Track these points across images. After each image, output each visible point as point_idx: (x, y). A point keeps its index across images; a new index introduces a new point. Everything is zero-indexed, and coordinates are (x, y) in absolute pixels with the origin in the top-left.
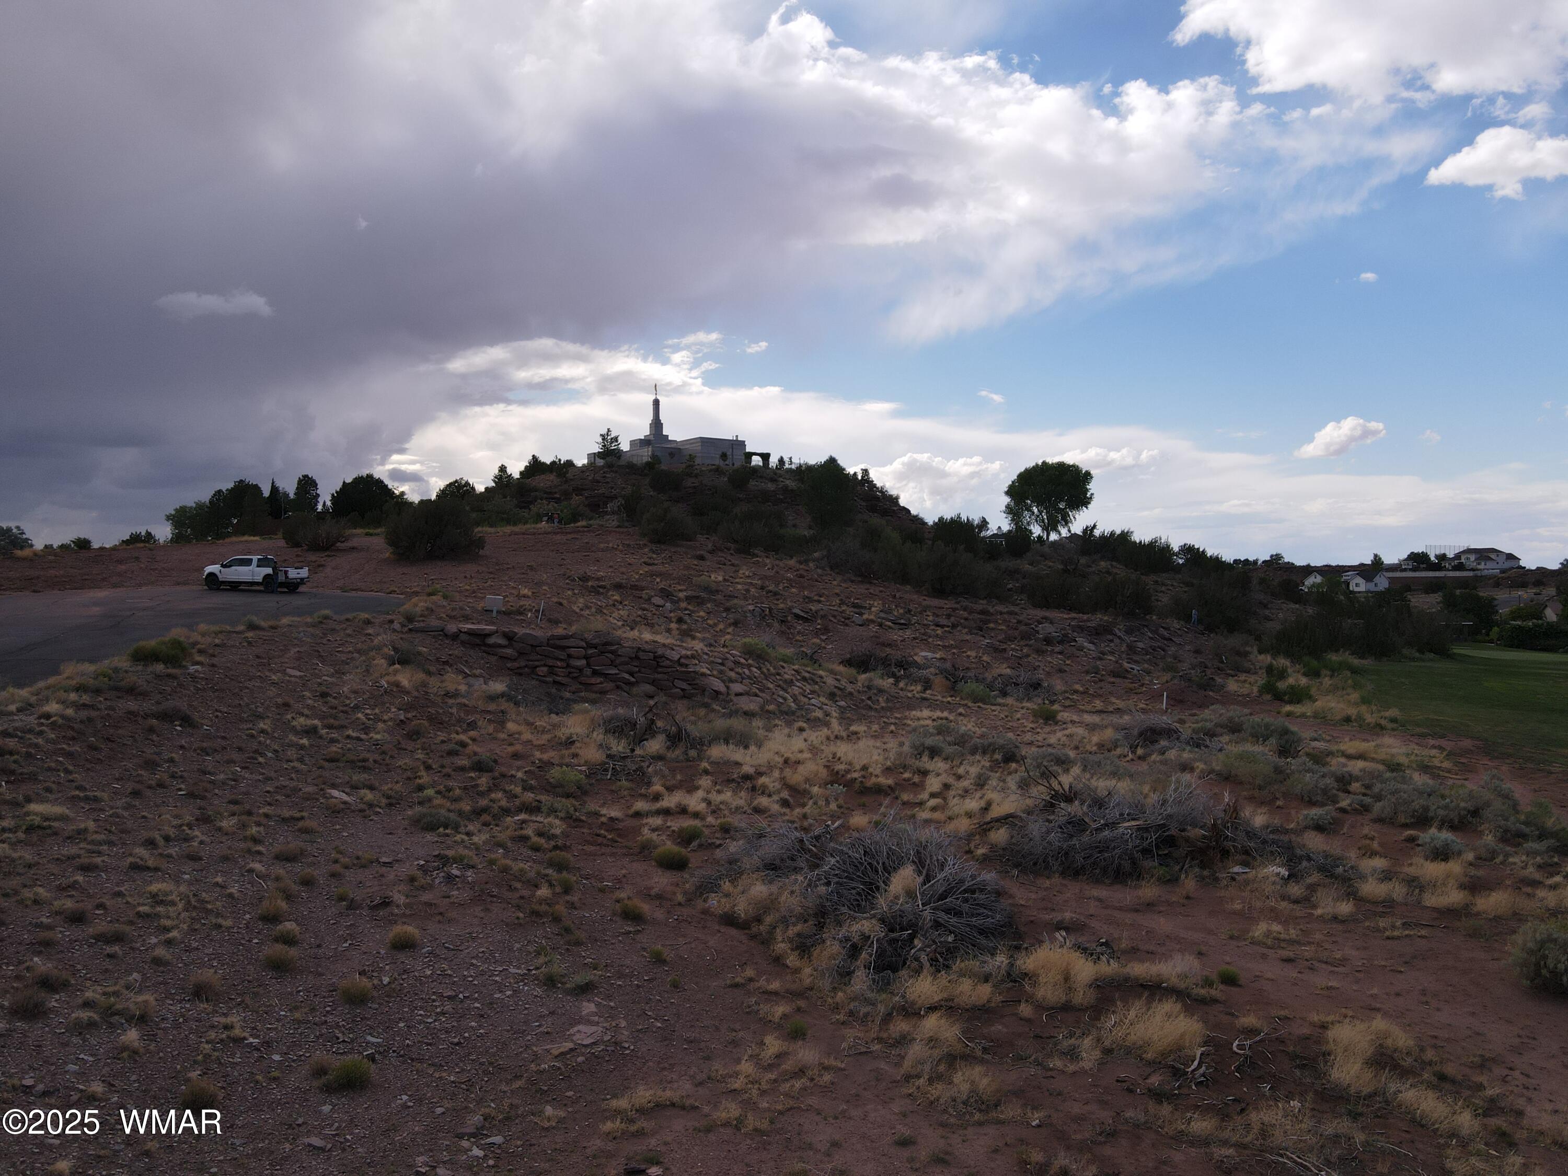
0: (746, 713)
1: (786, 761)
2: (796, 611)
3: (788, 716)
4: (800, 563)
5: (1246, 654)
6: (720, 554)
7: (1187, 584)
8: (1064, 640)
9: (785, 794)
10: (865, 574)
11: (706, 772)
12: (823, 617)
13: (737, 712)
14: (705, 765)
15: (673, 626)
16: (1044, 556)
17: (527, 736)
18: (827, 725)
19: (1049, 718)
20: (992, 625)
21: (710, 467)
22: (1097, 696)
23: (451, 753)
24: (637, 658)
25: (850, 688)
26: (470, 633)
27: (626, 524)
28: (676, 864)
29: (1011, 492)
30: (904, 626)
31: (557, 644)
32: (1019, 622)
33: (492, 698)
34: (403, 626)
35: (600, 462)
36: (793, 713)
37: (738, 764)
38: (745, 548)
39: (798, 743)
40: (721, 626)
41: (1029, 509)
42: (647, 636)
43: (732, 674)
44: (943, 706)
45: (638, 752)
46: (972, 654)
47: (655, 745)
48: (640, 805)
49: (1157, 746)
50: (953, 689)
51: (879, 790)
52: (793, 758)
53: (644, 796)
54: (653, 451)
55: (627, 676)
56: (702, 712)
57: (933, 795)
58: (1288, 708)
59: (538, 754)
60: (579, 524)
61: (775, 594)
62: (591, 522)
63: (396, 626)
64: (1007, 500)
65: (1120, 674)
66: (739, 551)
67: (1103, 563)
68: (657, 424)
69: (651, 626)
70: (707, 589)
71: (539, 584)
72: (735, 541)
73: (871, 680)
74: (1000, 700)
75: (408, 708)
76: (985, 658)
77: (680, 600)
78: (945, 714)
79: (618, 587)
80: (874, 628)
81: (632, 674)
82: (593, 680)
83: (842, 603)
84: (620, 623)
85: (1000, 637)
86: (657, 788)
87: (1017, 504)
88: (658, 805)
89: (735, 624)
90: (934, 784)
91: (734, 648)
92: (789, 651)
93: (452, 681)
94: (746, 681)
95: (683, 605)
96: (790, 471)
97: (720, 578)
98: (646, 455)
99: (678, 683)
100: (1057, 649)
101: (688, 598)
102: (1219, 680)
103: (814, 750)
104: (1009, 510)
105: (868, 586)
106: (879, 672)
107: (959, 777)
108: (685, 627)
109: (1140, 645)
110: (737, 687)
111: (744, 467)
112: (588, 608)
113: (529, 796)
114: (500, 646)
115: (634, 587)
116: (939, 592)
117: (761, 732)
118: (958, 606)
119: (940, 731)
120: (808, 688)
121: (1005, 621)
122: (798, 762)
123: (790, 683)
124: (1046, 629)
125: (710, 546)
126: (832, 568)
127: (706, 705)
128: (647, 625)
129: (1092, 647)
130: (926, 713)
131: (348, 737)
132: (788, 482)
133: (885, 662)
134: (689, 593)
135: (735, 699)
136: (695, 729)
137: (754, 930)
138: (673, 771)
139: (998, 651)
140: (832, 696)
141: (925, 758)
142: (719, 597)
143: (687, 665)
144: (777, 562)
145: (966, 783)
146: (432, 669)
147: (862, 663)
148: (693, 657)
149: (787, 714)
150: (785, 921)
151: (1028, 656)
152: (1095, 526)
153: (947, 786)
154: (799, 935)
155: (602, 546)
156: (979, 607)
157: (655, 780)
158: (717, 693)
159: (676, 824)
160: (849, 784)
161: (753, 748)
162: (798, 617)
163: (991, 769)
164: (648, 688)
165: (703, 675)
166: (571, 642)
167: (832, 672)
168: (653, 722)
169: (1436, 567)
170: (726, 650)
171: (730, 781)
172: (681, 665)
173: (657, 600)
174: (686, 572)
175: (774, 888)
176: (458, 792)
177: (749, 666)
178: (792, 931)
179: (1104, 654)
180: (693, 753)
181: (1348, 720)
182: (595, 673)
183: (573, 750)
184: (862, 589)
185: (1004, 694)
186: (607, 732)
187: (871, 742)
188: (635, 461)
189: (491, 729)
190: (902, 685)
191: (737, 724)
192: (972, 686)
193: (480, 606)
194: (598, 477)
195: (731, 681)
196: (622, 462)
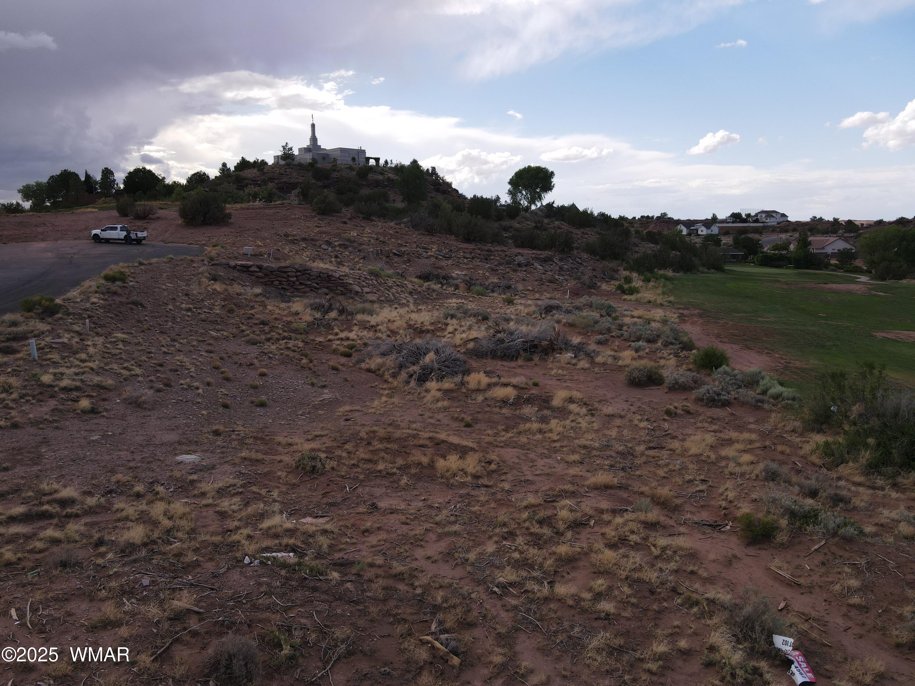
0: (371, 301)
1: (389, 321)
2: (394, 251)
3: (390, 302)
4: (397, 224)
5: (617, 271)
6: (355, 220)
7: (599, 234)
8: (528, 264)
9: (389, 333)
10: (430, 231)
11: (356, 324)
12: (408, 254)
13: (367, 301)
14: (355, 321)
15: (333, 259)
16: (526, 219)
17: (277, 311)
18: (408, 306)
19: (510, 302)
20: (492, 257)
21: (346, 166)
22: (538, 292)
23: (249, 318)
24: (320, 276)
25: (419, 289)
26: (241, 266)
27: (303, 203)
28: (348, 355)
29: (511, 182)
30: (449, 258)
31: (282, 270)
32: (506, 255)
33: (257, 295)
34: (209, 262)
35: (282, 162)
36: (393, 301)
37: (368, 321)
38: (368, 217)
39: (394, 314)
40: (357, 259)
41: (521, 192)
42: (322, 265)
43: (364, 284)
44: (462, 297)
45: (326, 317)
46: (481, 272)
47: (333, 314)
48: (330, 337)
49: (551, 313)
50: (469, 290)
51: (428, 331)
52: (392, 319)
53: (331, 334)
54: (313, 156)
55: (315, 285)
56: (351, 301)
57: (449, 333)
58: (625, 297)
59: (285, 319)
60: (277, 203)
61: (384, 242)
62: (284, 201)
63: (206, 262)
64: (509, 187)
65: (552, 281)
66: (364, 219)
67: (557, 223)
68: (314, 139)
69: (322, 260)
70: (349, 240)
71: (264, 239)
72: (362, 213)
73: (429, 285)
74: (490, 294)
75: (225, 300)
76: (487, 274)
77: (335, 246)
78: (463, 301)
79: (304, 239)
80: (433, 259)
81: (318, 284)
82: (300, 287)
83: (418, 246)
84: (308, 259)
85: (495, 264)
86: (336, 330)
87: (514, 189)
88: (338, 337)
89: (364, 258)
90: (450, 329)
91: (364, 271)
92: (390, 272)
93: (237, 288)
94: (371, 287)
95: (337, 249)
96: (391, 168)
97: (355, 234)
98: (308, 158)
99: (339, 288)
100: (523, 269)
101: (340, 245)
102: (599, 284)
103: (401, 316)
104: (510, 192)
105: (431, 237)
106: (434, 282)
107: (461, 326)
108: (339, 260)
109: (566, 267)
110: (366, 290)
111: (365, 166)
112: (291, 251)
113: (286, 334)
114: (256, 272)
115: (312, 240)
116: (468, 240)
117: (378, 310)
118: (476, 247)
119: (458, 309)
120: (399, 289)
121: (499, 255)
122: (394, 321)
123: (391, 287)
124: (520, 259)
125: (349, 216)
126: (413, 227)
127: (352, 298)
128: (320, 259)
129: (541, 268)
130: (454, 300)
131: (205, 312)
132: (390, 175)
133: (437, 277)
134: (340, 242)
135: (366, 295)
136: (350, 308)
137: (378, 373)
138: (342, 324)
139: (493, 270)
140: (411, 293)
141: (449, 319)
142: (355, 244)
143: (343, 280)
144: (384, 224)
145: (464, 328)
146: (227, 283)
147: (425, 277)
148: (345, 276)
149: (389, 301)
150: (388, 370)
151: (508, 273)
152: (553, 202)
153: (456, 330)
154: (393, 373)
155: (293, 216)
156: (486, 248)
157: (335, 328)
158: (357, 292)
159: (346, 343)
160: (415, 329)
161: (374, 316)
162: (395, 254)
163: (476, 323)
164: (325, 290)
165: (350, 284)
166: (289, 270)
167: (411, 282)
168: (331, 305)
169: (744, 221)
170: (360, 272)
171: (366, 328)
172: (340, 279)
173: (325, 247)
174: (337, 231)
175: (384, 359)
176: (258, 332)
177: (372, 279)
178: (391, 372)
179: (546, 271)
180: (349, 317)
181: (650, 302)
182: (301, 284)
183: (299, 316)
184: (427, 239)
185: (493, 291)
186: (312, 309)
187: (426, 313)
188: (303, 162)
189: (261, 308)
190: (444, 287)
191: (367, 305)
192: (478, 288)
193: (241, 252)
194: (282, 171)
195: (364, 287)
196: (295, 162)
